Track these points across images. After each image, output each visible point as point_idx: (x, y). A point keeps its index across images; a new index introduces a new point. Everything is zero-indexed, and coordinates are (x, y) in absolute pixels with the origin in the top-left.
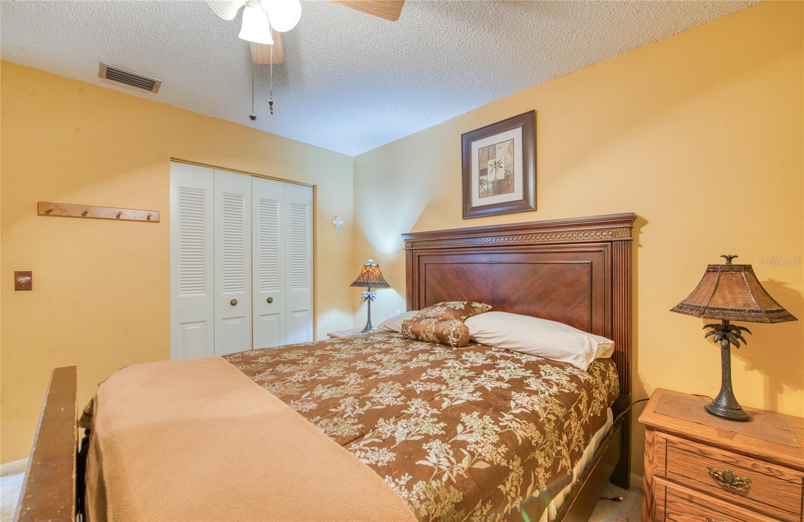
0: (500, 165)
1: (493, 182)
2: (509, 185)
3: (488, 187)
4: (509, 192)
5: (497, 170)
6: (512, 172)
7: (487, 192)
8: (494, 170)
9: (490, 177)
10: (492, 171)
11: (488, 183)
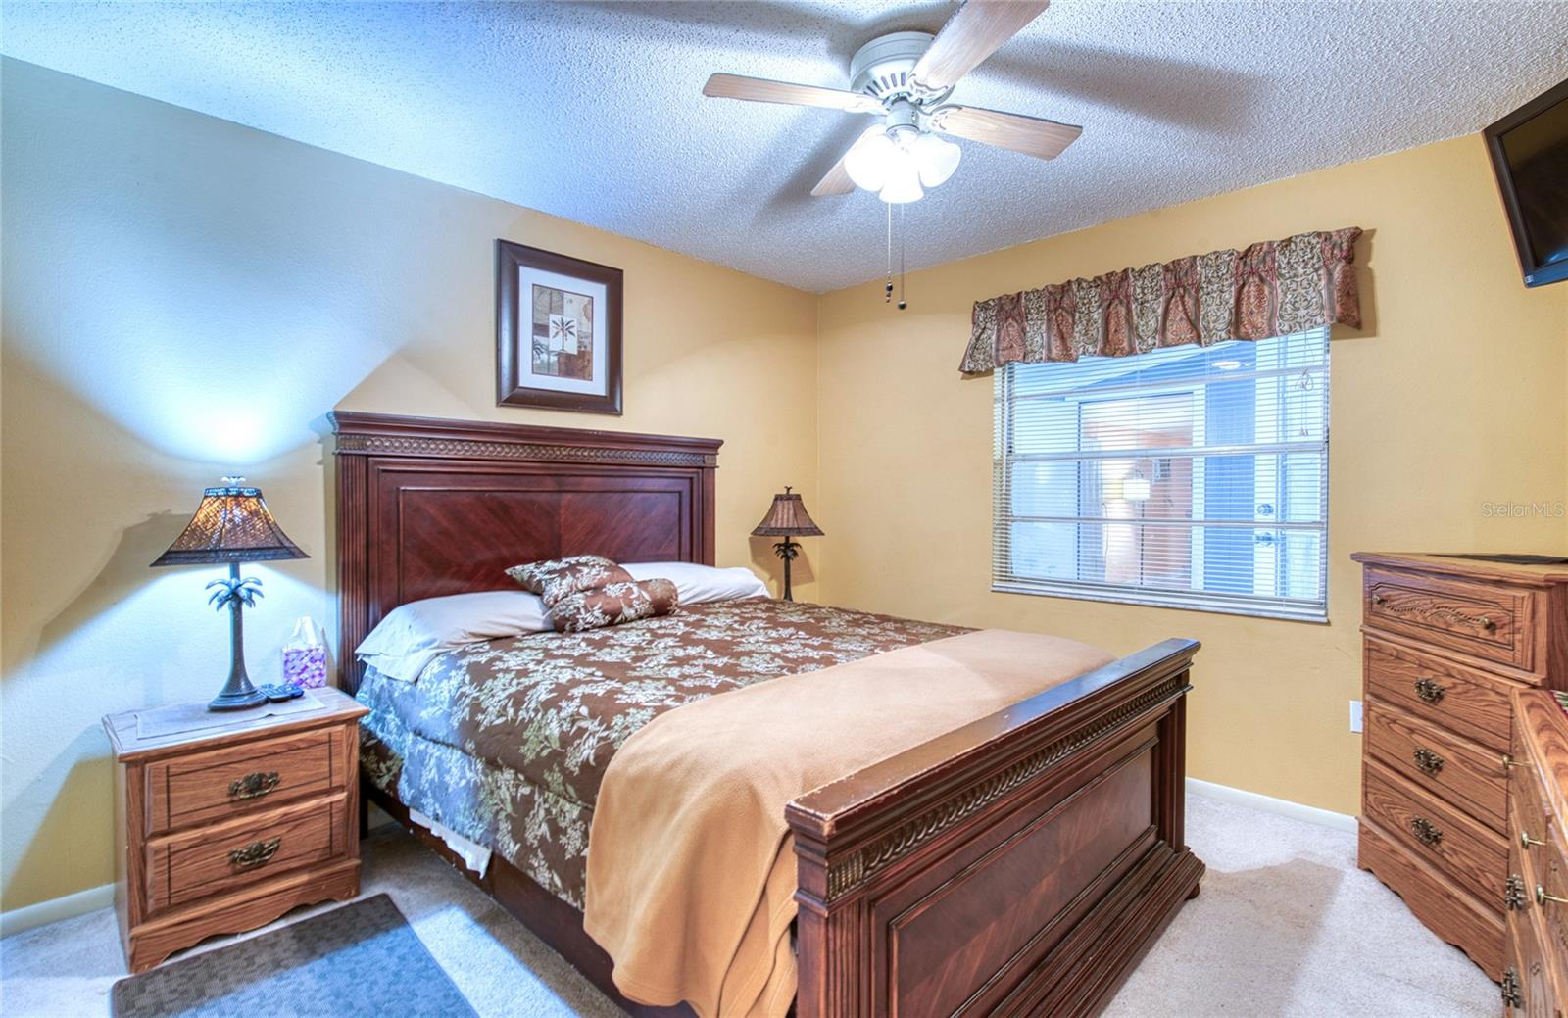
0: (571, 330)
1: (559, 354)
2: (585, 367)
3: (549, 358)
4: (584, 378)
5: (565, 335)
6: (589, 349)
7: (546, 366)
8: (561, 333)
9: (555, 343)
10: (557, 333)
11: (549, 353)
